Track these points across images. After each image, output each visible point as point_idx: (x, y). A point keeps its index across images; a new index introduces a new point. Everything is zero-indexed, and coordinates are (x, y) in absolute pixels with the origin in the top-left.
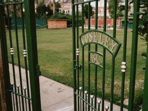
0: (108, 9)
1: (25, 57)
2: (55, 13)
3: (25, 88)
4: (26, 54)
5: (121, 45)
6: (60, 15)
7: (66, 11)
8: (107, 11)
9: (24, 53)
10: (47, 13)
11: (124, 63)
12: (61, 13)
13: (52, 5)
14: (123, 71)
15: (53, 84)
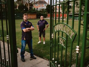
0: (61, 8)
1: (8, 40)
2: (29, 9)
3: (7, 61)
4: (8, 38)
5: (77, 34)
6: (32, 11)
7: (36, 8)
8: (61, 9)
9: (7, 37)
10: (24, 9)
11: (78, 47)
12: (33, 10)
13: (28, 5)
14: (77, 52)
15: (27, 55)
